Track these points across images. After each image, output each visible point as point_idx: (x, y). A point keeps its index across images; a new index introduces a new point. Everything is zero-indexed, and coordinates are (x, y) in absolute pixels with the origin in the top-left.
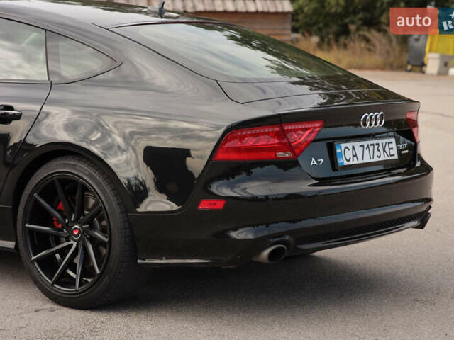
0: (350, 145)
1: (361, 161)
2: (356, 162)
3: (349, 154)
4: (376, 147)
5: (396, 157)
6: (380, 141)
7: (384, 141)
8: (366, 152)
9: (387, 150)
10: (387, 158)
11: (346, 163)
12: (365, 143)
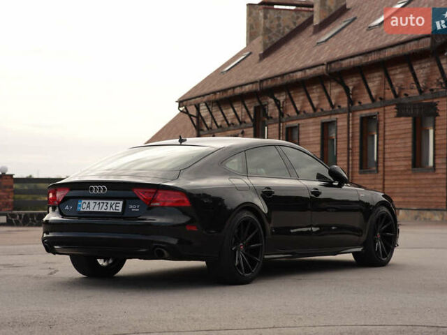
0: (87, 202)
1: (91, 210)
2: (88, 210)
3: (85, 206)
4: (105, 204)
5: (120, 211)
6: (109, 202)
7: (113, 202)
8: (97, 206)
9: (114, 207)
10: (112, 210)
11: (82, 210)
12: (98, 202)
